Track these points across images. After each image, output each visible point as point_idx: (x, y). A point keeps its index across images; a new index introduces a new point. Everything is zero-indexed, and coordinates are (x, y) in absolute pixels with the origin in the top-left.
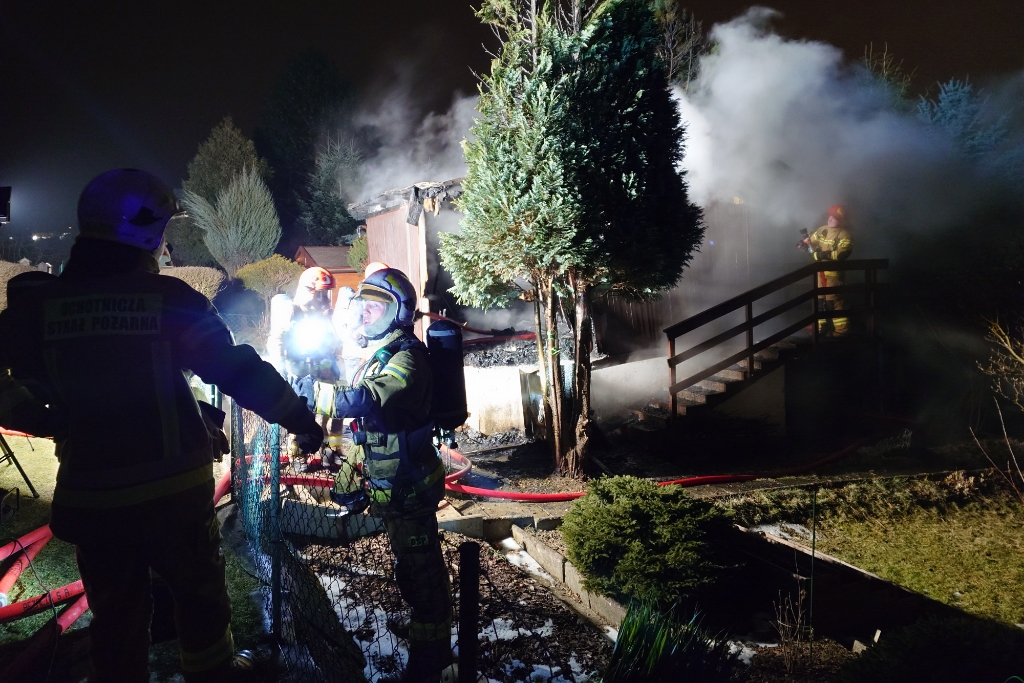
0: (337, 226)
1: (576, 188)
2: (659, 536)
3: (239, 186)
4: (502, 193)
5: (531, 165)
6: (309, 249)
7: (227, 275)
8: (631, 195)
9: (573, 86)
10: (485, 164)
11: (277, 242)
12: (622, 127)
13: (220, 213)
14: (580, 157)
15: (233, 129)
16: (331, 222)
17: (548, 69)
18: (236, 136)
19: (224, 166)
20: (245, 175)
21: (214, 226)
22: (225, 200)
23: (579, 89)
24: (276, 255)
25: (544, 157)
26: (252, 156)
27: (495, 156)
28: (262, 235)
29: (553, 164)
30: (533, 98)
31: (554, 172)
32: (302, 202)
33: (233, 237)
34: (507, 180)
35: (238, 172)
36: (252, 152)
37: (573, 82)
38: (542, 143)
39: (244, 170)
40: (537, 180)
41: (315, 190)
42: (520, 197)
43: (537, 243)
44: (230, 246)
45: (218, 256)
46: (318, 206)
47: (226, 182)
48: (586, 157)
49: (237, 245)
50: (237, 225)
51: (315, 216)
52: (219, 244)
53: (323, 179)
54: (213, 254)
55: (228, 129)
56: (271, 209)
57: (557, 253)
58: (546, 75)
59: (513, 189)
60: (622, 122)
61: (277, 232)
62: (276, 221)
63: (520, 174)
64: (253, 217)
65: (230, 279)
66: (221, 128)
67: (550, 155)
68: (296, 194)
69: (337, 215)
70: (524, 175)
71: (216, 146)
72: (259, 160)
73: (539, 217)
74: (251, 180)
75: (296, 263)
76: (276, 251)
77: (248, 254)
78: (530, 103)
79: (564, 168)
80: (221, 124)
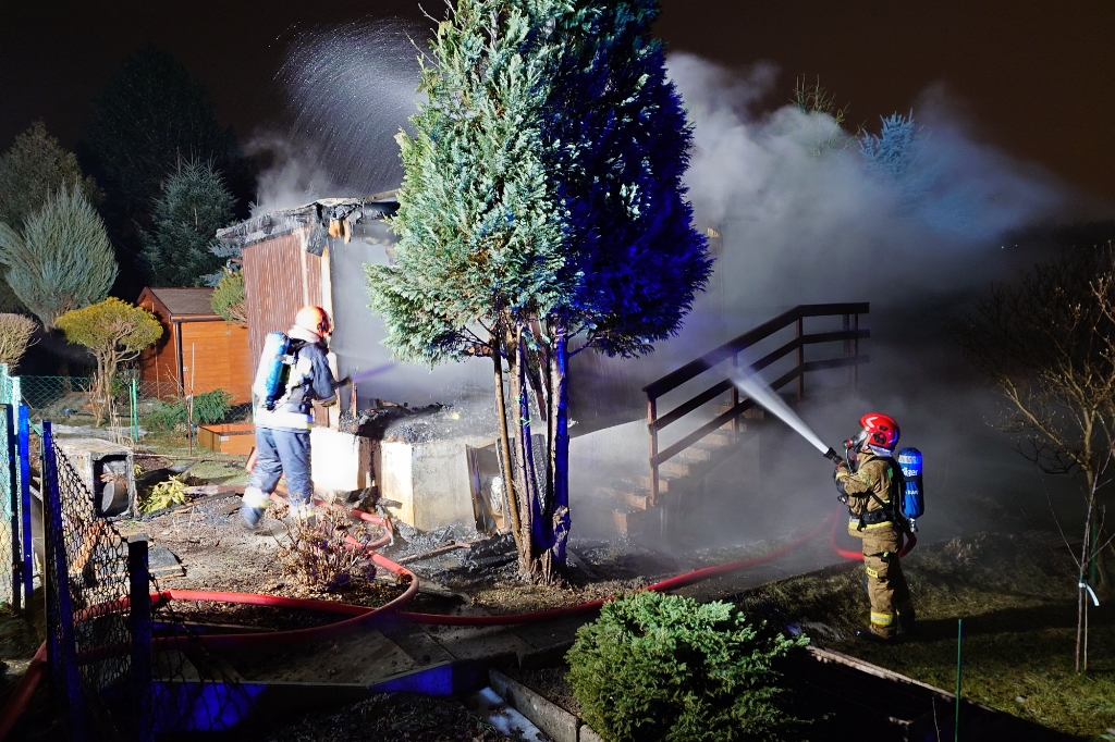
0: (192, 265)
1: (563, 202)
2: (718, 683)
3: (55, 209)
4: (459, 206)
5: (501, 169)
6: (158, 292)
7: (43, 326)
8: (633, 215)
9: (557, 62)
10: (434, 166)
11: (112, 283)
12: (620, 122)
13: (29, 243)
14: (568, 161)
15: (46, 138)
16: (184, 259)
17: (523, 36)
18: (50, 146)
19: (35, 185)
20: (64, 194)
21: (20, 261)
22: (35, 226)
23: (564, 68)
24: (111, 298)
25: (518, 159)
26: (75, 173)
27: (449, 156)
28: (91, 273)
29: (532, 167)
30: (502, 75)
31: (532, 179)
32: (144, 234)
33: (48, 274)
34: (467, 190)
35: (55, 192)
36: (74, 168)
37: (555, 56)
38: (517, 136)
39: (63, 188)
40: (509, 188)
41: (162, 219)
42: (486, 212)
43: (510, 277)
44: (45, 287)
45: (26, 299)
46: (167, 239)
47: (38, 205)
48: (575, 161)
49: (55, 284)
50: (55, 259)
51: (163, 251)
52: (28, 284)
53: (172, 205)
54: (20, 297)
55: (39, 137)
56: (103, 239)
57: (538, 291)
58: (519, 44)
59: (475, 201)
60: (620, 118)
61: (112, 269)
62: (110, 256)
63: (484, 180)
64: (77, 250)
65: (47, 330)
66: (29, 135)
67: (528, 154)
68: (136, 223)
69: (194, 251)
70: (490, 182)
71: (22, 159)
72: (84, 179)
73: (513, 240)
74: (74, 201)
75: (140, 309)
76: (110, 294)
77: (70, 298)
78: (498, 84)
79: (547, 173)
80: (29, 130)
